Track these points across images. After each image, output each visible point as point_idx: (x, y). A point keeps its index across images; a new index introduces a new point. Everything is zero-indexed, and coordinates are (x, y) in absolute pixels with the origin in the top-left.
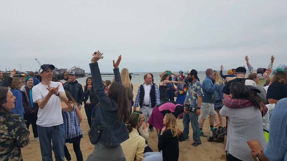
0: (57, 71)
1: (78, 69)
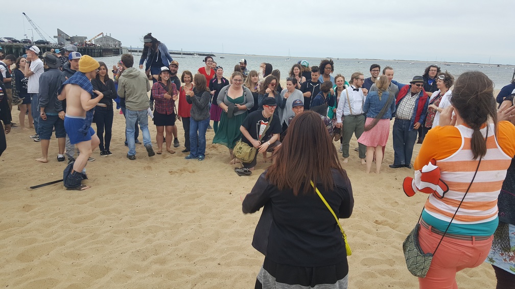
0: (68, 40)
1: (107, 38)
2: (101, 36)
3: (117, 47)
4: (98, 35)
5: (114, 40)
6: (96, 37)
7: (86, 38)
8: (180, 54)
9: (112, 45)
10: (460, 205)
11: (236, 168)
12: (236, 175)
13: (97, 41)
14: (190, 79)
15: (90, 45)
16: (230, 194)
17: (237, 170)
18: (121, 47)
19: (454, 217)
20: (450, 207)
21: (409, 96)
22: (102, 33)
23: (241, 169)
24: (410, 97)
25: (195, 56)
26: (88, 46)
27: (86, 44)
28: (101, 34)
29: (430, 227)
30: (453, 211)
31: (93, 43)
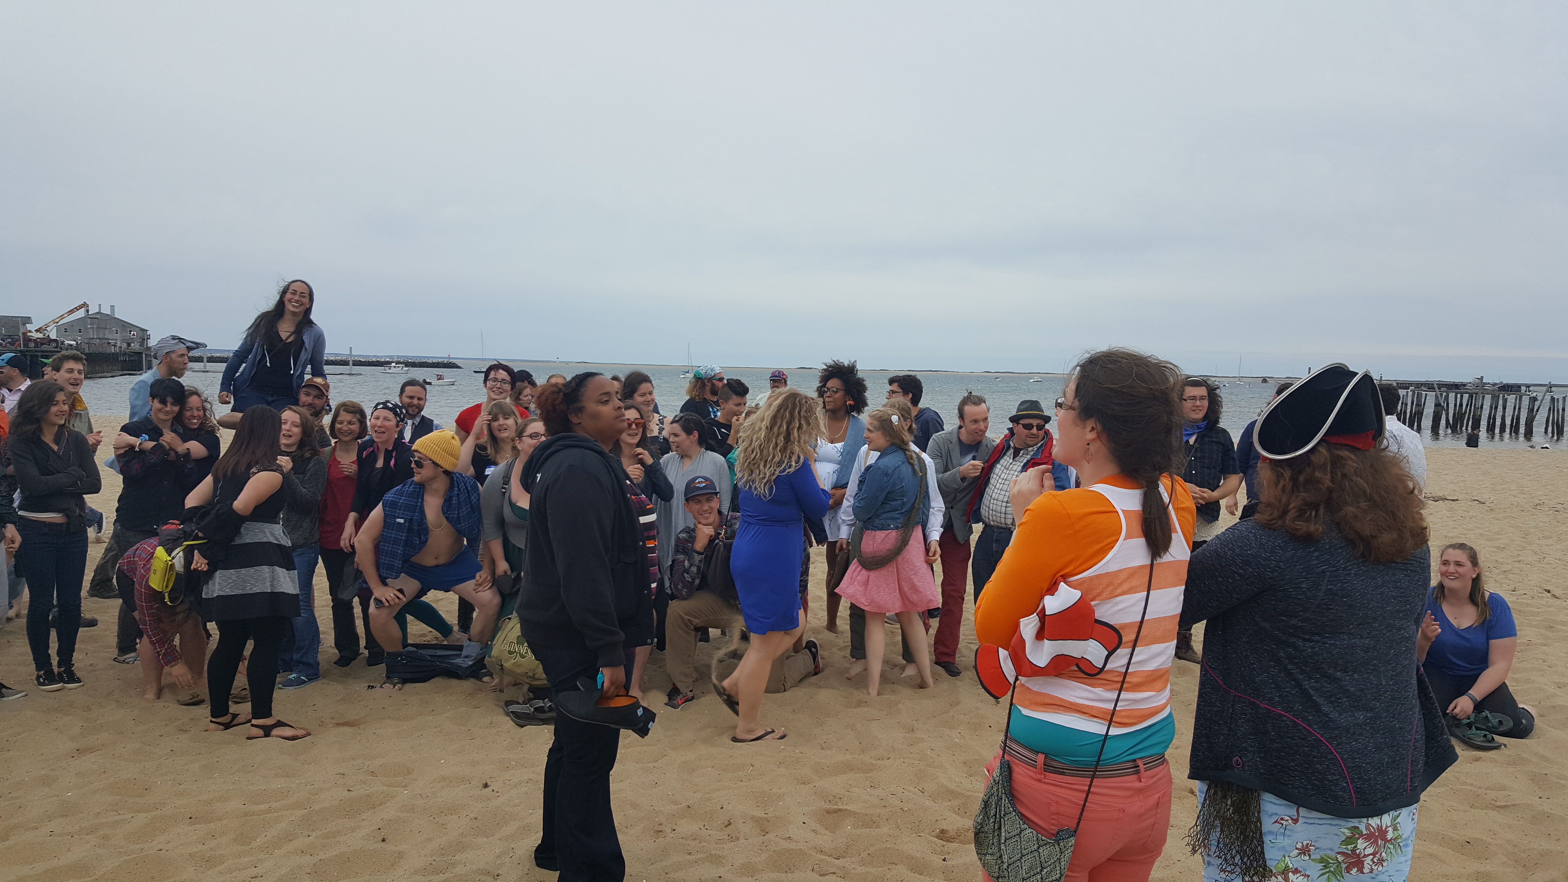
1: (102, 321)
2: (81, 313)
3: (135, 346)
4: (71, 312)
5: (125, 326)
6: (62, 317)
7: (27, 320)
8: (345, 363)
9: (117, 342)
10: (1123, 682)
11: (508, 703)
12: (508, 723)
13: (65, 329)
14: (355, 427)
15: (38, 343)
16: (486, 786)
17: (514, 708)
18: (149, 348)
19: (1111, 718)
20: (1099, 691)
21: (1006, 460)
22: (85, 305)
23: (524, 703)
24: (1011, 461)
25: (393, 370)
26: (32, 345)
27: (27, 340)
28: (81, 307)
29: (1041, 758)
30: (1108, 701)
31: (53, 336)
